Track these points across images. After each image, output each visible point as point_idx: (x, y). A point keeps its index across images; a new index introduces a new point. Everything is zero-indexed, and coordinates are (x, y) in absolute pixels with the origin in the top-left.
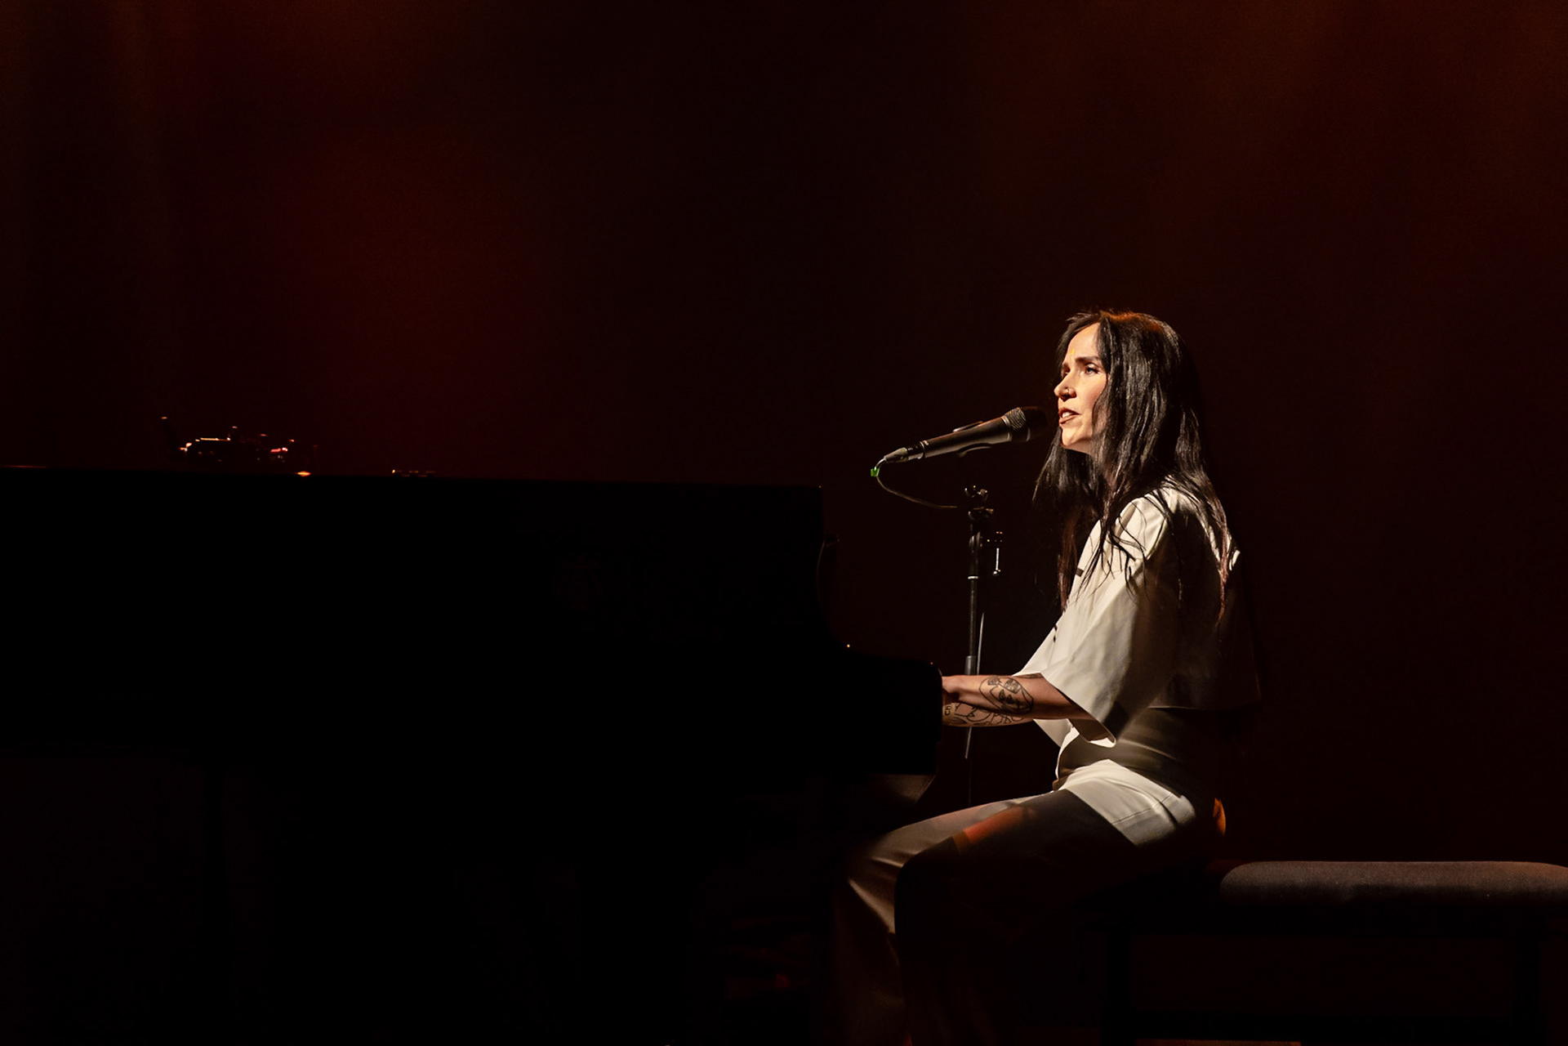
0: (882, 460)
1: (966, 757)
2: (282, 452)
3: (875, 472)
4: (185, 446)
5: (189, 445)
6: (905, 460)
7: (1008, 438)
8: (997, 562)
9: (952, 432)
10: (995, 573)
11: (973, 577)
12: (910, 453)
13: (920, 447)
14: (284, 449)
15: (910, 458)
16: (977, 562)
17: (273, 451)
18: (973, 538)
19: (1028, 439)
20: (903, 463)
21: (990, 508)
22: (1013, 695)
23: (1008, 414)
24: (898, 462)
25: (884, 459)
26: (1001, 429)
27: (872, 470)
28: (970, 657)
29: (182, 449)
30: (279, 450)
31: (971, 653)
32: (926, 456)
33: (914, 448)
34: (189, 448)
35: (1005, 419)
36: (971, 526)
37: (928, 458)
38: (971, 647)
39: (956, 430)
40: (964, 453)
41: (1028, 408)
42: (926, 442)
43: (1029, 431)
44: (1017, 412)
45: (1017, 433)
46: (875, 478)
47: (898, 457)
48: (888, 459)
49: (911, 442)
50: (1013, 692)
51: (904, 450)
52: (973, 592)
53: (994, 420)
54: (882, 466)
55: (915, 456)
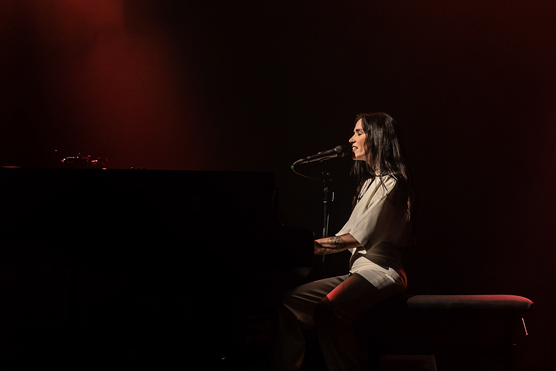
0: (294, 163)
1: (323, 261)
2: (96, 162)
3: (293, 167)
4: (63, 160)
5: (64, 159)
6: (302, 163)
7: (336, 156)
8: (333, 197)
9: (317, 154)
10: (333, 200)
11: (325, 202)
12: (304, 161)
13: (307, 159)
14: (96, 161)
15: (304, 162)
16: (326, 197)
17: (93, 161)
18: (325, 189)
19: (343, 156)
21: (331, 179)
22: (339, 242)
23: (336, 147)
24: (300, 164)
26: (334, 153)
27: (291, 166)
28: (324, 228)
29: (62, 161)
30: (94, 161)
31: (325, 227)
32: (309, 162)
33: (305, 159)
34: (64, 160)
35: (335, 150)
36: (325, 185)
38: (325, 225)
39: (319, 153)
40: (322, 161)
41: (342, 145)
42: (309, 157)
43: (343, 153)
44: (339, 147)
45: (339, 154)
46: (292, 169)
47: (300, 162)
48: (296, 163)
49: (304, 157)
50: (339, 241)
51: (302, 160)
52: (325, 207)
53: (331, 150)
54: (294, 165)
55: (306, 162)
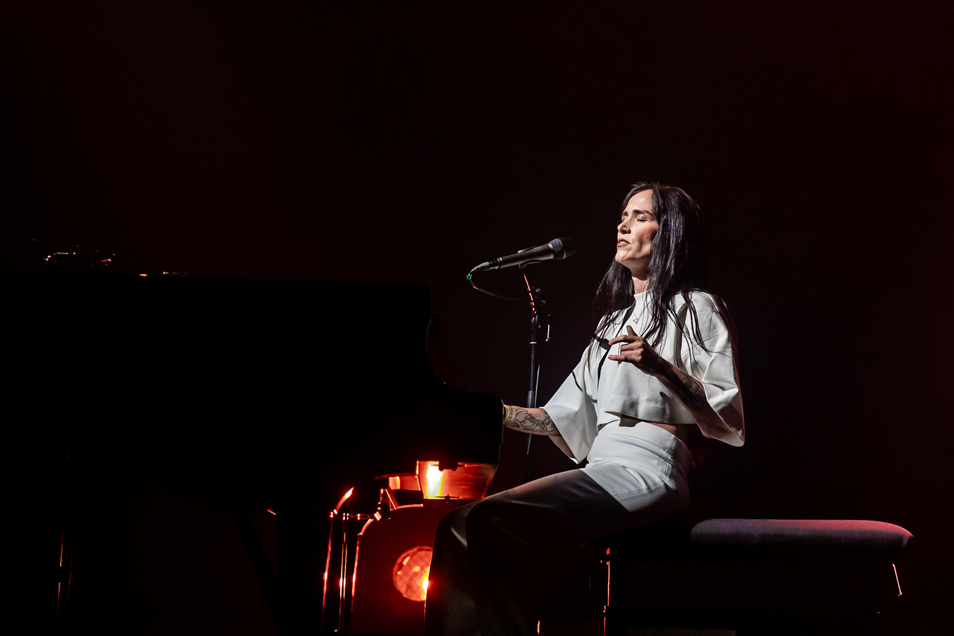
0: (473, 270)
1: (528, 452)
2: (108, 262)
3: (470, 276)
4: (47, 258)
5: (49, 257)
6: (488, 269)
7: (552, 257)
8: (548, 334)
9: (517, 252)
10: (547, 340)
11: (533, 343)
12: (491, 266)
13: (497, 262)
14: (109, 260)
15: (491, 269)
16: (536, 333)
17: (102, 261)
18: (533, 318)
19: (564, 257)
20: (487, 271)
21: (544, 300)
23: (552, 242)
24: (485, 270)
25: (475, 268)
26: (548, 252)
27: (467, 276)
29: (45, 259)
30: (106, 260)
31: (531, 390)
32: (501, 267)
33: (493, 262)
34: (49, 259)
35: (550, 246)
36: (533, 311)
37: (503, 268)
38: (532, 385)
39: (519, 252)
40: (525, 265)
41: (564, 238)
42: (500, 259)
43: (565, 253)
44: (557, 241)
45: (557, 253)
46: (469, 281)
47: (483, 268)
48: (477, 269)
49: (492, 258)
51: (487, 264)
52: (533, 352)
53: (543, 246)
54: (473, 273)
55: (494, 268)
